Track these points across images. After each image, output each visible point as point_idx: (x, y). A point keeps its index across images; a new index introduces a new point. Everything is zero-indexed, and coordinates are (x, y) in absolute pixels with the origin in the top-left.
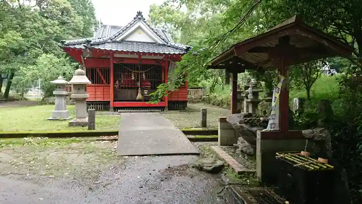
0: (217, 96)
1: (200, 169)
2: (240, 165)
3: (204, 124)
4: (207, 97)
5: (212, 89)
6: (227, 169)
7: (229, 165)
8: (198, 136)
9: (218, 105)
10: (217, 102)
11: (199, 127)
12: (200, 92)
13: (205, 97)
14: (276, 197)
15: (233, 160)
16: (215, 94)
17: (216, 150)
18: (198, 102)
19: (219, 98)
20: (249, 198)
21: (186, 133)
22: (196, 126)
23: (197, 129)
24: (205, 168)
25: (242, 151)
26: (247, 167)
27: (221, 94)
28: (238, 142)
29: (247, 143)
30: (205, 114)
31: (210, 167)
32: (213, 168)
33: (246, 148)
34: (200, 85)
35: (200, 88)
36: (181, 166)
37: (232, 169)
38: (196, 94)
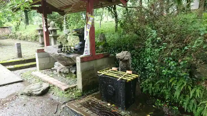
0: (22, 33)
1: (30, 95)
2: (64, 84)
3: (20, 55)
4: (14, 34)
5: (17, 28)
6: (53, 88)
7: (54, 86)
8: (16, 66)
9: (24, 39)
10: (22, 38)
11: (16, 58)
12: (7, 31)
13: (12, 34)
14: (100, 102)
15: (56, 80)
16: (20, 32)
17: (37, 75)
18: (6, 38)
19: (24, 35)
20: (85, 111)
21: (4, 64)
22: (13, 58)
23: (14, 60)
24: (35, 93)
25: (60, 72)
26: (69, 84)
27: (25, 31)
28: (55, 66)
29: (62, 66)
30: (19, 47)
31: (39, 91)
32: (42, 92)
33: (63, 69)
34: (5, 25)
35: (6, 28)
36: (9, 97)
37: (58, 88)
38: (3, 32)
